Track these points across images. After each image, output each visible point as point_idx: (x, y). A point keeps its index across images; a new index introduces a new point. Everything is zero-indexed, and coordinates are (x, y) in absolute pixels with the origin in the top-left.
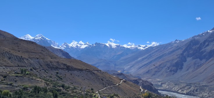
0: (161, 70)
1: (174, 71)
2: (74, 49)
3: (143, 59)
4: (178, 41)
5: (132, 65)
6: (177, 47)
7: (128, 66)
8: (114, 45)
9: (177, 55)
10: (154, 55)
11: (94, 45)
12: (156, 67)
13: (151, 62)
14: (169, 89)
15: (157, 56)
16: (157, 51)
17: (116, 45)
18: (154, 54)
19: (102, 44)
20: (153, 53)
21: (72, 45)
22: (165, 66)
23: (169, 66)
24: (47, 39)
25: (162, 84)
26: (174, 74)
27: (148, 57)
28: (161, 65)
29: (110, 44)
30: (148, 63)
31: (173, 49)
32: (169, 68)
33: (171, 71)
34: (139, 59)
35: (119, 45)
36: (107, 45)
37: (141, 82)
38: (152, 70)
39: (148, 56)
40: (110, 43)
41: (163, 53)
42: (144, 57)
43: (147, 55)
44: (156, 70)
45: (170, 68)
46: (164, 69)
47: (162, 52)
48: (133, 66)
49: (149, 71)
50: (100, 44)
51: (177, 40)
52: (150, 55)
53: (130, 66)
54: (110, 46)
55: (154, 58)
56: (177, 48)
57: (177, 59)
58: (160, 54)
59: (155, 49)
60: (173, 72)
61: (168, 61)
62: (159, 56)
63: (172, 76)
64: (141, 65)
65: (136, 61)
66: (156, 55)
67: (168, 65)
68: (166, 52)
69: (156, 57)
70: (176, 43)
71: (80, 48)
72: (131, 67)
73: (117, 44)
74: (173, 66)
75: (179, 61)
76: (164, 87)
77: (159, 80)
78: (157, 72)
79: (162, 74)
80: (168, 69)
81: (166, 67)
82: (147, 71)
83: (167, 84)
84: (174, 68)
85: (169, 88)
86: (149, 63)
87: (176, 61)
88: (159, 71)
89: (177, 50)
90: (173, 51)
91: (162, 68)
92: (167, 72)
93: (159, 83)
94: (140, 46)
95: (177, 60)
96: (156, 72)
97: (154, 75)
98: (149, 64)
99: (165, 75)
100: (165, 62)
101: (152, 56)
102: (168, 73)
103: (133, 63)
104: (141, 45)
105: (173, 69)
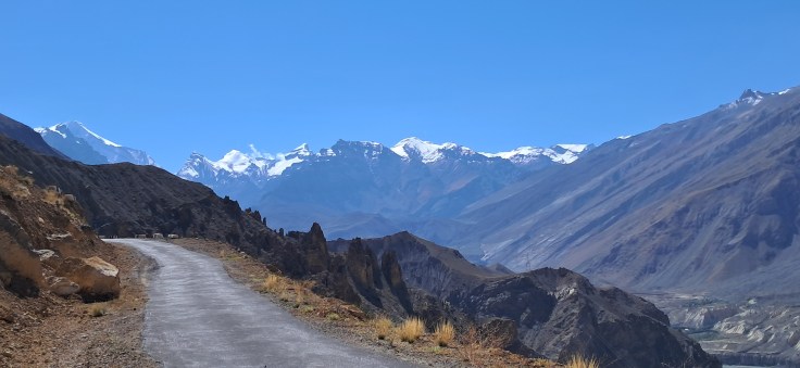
0: (692, 239)
1: (771, 242)
2: (232, 180)
3: (580, 201)
4: (756, 98)
5: (521, 235)
6: (760, 120)
7: (501, 239)
8: (430, 151)
9: (777, 152)
10: (638, 174)
11: (330, 152)
12: (660, 225)
13: (624, 208)
14: (769, 352)
15: (653, 174)
16: (649, 155)
17: (439, 151)
18: (634, 170)
19: (370, 147)
20: (630, 166)
21: (231, 166)
22: (713, 215)
23: (734, 214)
24: (108, 142)
25: (711, 319)
26: (769, 257)
27: (606, 188)
28: (686, 210)
29: (411, 146)
30: (606, 217)
31: (737, 131)
32: (736, 225)
33: (751, 242)
34: (560, 201)
35: (458, 149)
36: (399, 150)
37: (575, 298)
38: (633, 242)
39: (605, 182)
40: (413, 142)
41: (684, 157)
42: (582, 190)
43: (601, 178)
44: (660, 239)
45: (745, 225)
46: (708, 234)
47: (681, 154)
48: (526, 238)
49: (615, 251)
50: (358, 145)
51: (749, 93)
52: (616, 176)
53: (510, 241)
54: (414, 154)
55: (641, 188)
56: (761, 123)
57: (778, 168)
58: (670, 165)
59: (636, 148)
60: (763, 248)
61: (728, 186)
62: (666, 173)
63: (760, 269)
64: (567, 229)
65: (541, 211)
66: (647, 172)
67: (731, 205)
68: (700, 152)
69: (652, 180)
70: (749, 107)
71: (264, 176)
72: (516, 245)
73: (445, 145)
74: (763, 211)
75: (795, 182)
76: (728, 337)
77: (685, 297)
78: (667, 252)
79: (698, 264)
80: (735, 233)
81: (718, 222)
82: (607, 251)
83: (749, 316)
84: (770, 222)
85: (765, 341)
86: (615, 211)
87: (776, 182)
88: (680, 248)
89: (765, 129)
90: (744, 140)
91: (698, 226)
92: (730, 248)
93: (689, 316)
94: (562, 151)
95: (782, 173)
96: (661, 251)
97: (653, 270)
98: (616, 220)
99: (719, 267)
100: (709, 193)
101: (629, 178)
102: (737, 251)
103: (528, 222)
104: (565, 146)
105: (762, 229)
